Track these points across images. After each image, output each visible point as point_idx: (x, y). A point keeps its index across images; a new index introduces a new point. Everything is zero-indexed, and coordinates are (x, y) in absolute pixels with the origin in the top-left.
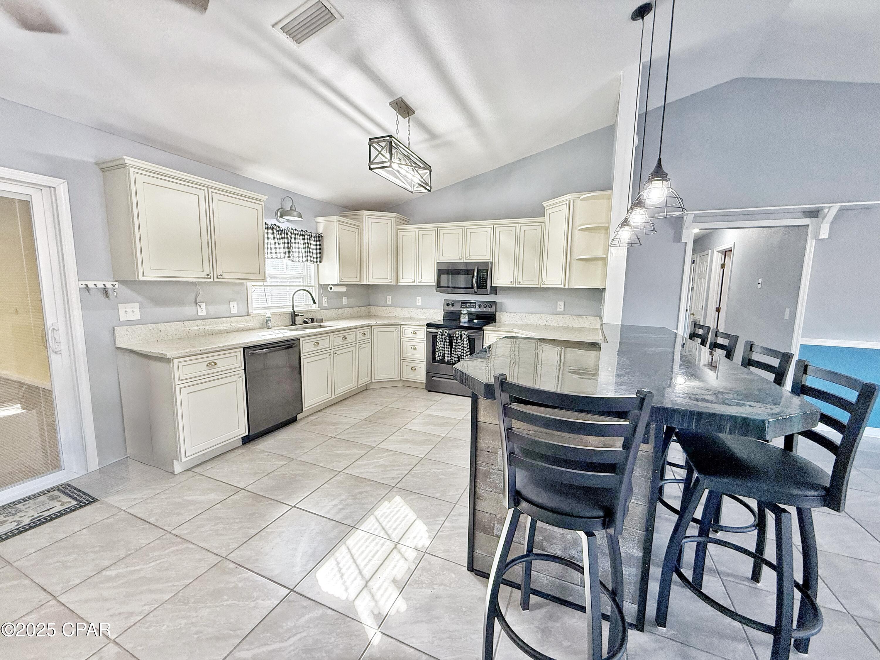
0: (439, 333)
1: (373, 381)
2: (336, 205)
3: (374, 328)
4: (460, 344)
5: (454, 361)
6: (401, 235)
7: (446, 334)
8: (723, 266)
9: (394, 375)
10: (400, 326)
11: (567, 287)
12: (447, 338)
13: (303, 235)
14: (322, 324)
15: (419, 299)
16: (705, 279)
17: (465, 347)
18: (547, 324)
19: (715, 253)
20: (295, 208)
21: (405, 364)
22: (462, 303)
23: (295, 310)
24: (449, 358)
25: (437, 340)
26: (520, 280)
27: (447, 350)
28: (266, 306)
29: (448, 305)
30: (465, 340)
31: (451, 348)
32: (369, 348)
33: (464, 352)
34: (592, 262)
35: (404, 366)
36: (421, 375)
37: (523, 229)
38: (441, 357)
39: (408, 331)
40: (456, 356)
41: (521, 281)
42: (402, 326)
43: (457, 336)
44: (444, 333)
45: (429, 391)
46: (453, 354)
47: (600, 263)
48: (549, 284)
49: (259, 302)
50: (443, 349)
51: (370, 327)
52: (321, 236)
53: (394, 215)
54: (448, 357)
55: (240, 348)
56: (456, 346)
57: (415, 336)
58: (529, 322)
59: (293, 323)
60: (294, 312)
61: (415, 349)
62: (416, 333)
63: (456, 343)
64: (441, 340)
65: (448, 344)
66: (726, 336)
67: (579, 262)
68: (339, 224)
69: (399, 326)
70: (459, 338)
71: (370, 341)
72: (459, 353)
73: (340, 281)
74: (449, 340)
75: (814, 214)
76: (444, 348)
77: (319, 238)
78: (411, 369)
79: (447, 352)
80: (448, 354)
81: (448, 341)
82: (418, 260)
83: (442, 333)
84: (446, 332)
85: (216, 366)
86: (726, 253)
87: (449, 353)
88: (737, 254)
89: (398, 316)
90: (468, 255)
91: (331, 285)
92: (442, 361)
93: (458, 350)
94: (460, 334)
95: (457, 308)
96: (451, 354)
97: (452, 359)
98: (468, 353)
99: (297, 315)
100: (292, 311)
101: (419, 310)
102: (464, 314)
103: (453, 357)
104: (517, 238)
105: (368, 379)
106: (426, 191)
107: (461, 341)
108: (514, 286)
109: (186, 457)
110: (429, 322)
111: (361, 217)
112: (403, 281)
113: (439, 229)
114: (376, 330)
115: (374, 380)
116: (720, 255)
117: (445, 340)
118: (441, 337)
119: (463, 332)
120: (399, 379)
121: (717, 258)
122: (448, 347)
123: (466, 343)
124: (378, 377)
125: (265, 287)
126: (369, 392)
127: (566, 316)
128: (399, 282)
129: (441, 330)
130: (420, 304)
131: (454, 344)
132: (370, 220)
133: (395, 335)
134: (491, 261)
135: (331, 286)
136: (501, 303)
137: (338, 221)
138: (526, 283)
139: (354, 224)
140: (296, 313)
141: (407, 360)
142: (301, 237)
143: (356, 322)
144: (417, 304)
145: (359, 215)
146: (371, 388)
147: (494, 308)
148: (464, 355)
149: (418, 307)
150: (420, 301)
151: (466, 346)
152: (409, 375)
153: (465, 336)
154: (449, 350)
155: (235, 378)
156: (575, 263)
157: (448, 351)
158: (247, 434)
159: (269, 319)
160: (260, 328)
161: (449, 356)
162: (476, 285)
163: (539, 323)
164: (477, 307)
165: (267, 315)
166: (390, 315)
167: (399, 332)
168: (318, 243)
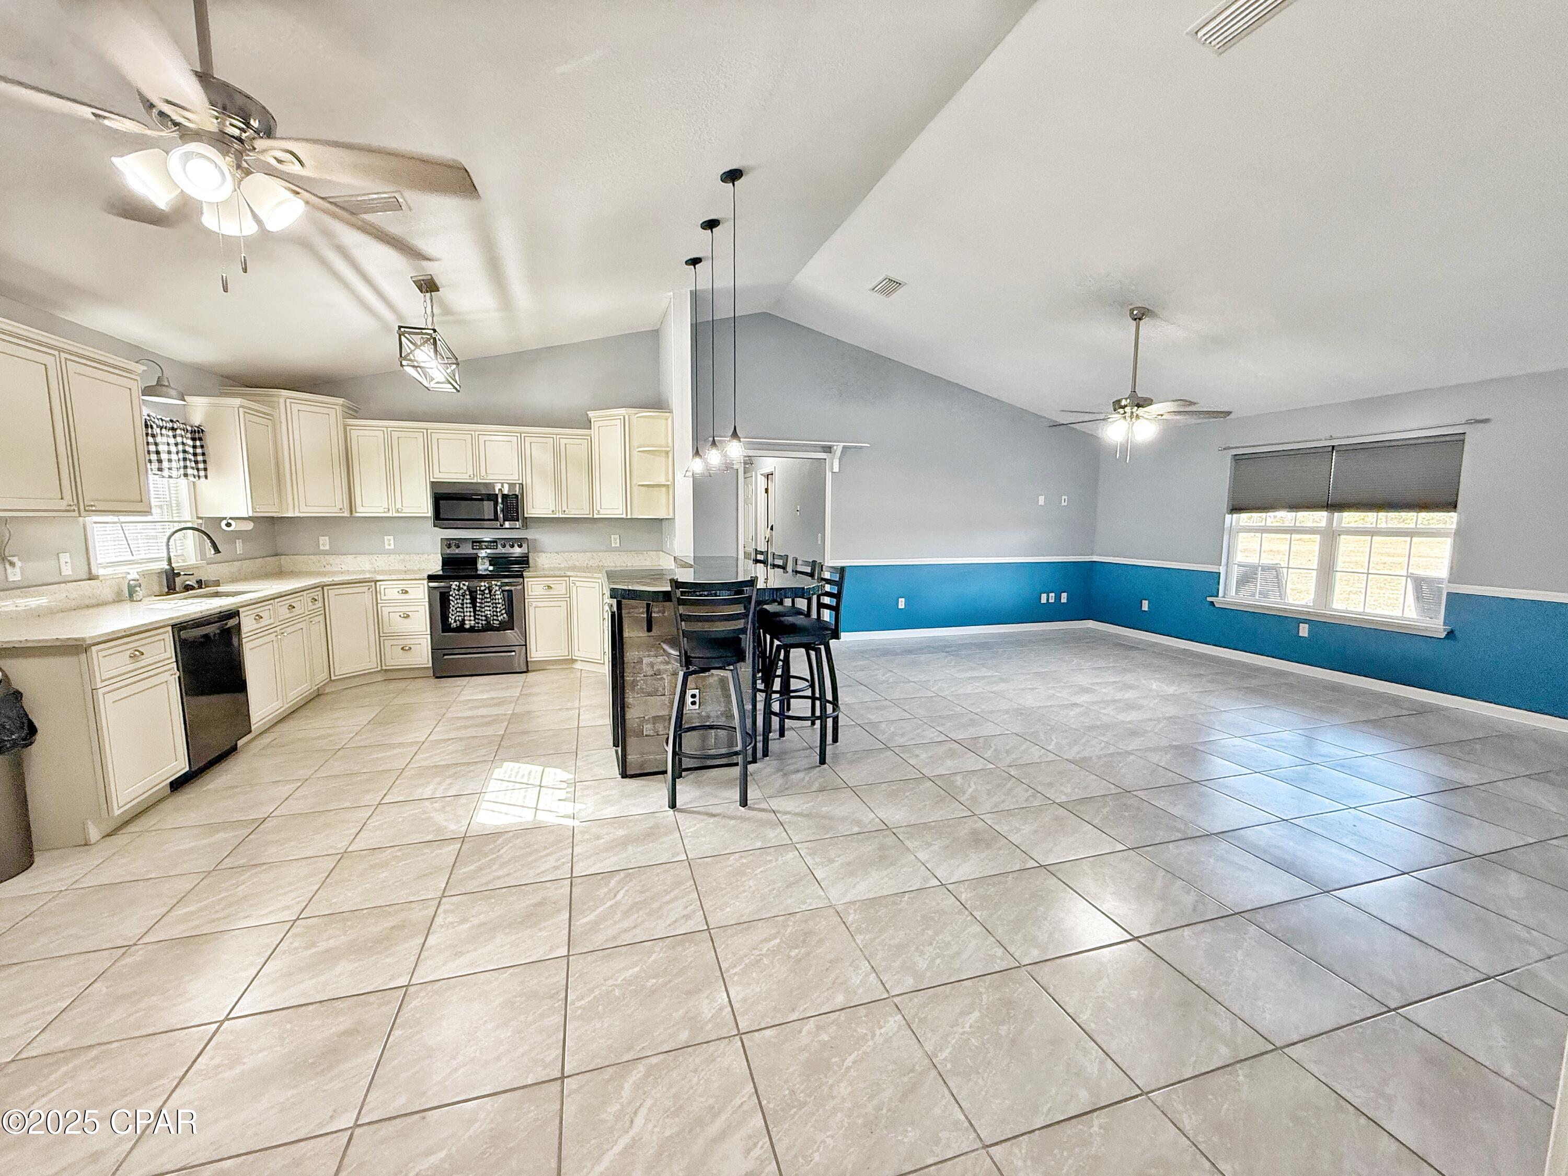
0: (454, 587)
1: (333, 678)
2: (216, 374)
3: (328, 590)
4: (489, 600)
5: (480, 625)
6: (354, 434)
7: (465, 588)
8: (767, 491)
9: (370, 663)
10: (376, 584)
11: (629, 517)
12: (467, 593)
13: (173, 429)
14: (220, 589)
15: (389, 540)
16: (752, 504)
17: (499, 603)
18: (601, 564)
19: (759, 476)
20: (168, 381)
21: (388, 643)
22: (473, 542)
23: (173, 565)
24: (473, 622)
25: (451, 598)
26: (564, 508)
27: (468, 609)
28: (131, 558)
29: (449, 546)
30: (498, 593)
31: (474, 607)
32: (322, 623)
33: (498, 610)
34: (655, 489)
35: (388, 648)
36: (422, 654)
37: (563, 441)
38: (458, 623)
39: (390, 591)
40: (484, 618)
41: (566, 509)
42: (378, 583)
43: (483, 588)
44: (461, 586)
45: (437, 678)
46: (478, 615)
47: (664, 489)
48: (606, 513)
49: (110, 551)
50: (461, 610)
51: (320, 588)
52: (203, 431)
53: (341, 401)
54: (470, 620)
55: (168, 625)
56: (482, 603)
57: (405, 596)
58: (577, 564)
59: (171, 589)
60: (173, 569)
61: (408, 616)
62: (406, 592)
63: (482, 599)
64: (458, 597)
65: (468, 601)
66: (780, 557)
67: (641, 487)
68: (245, 412)
69: (373, 584)
70: (487, 591)
71: (323, 612)
72: (489, 613)
73: (253, 512)
74: (470, 595)
75: (828, 449)
76: (463, 608)
77: (197, 434)
78: (402, 649)
79: (468, 614)
80: (470, 616)
81: (468, 597)
82: (392, 477)
83: (459, 586)
84: (464, 585)
85: (143, 657)
86: (768, 476)
87: (472, 614)
88: (777, 476)
89: (347, 569)
90: (483, 473)
91: (231, 518)
92: (461, 628)
93: (488, 608)
94: (487, 585)
95: (467, 550)
96: (474, 616)
97: (478, 623)
98: (503, 612)
99: (179, 575)
100: (168, 567)
101: (393, 556)
102: (483, 558)
103: (479, 619)
104: (557, 454)
105: (325, 675)
106: (455, 391)
107: (491, 595)
108: (557, 516)
109: (119, 808)
110: (430, 573)
111: (275, 399)
112: (362, 510)
113: (429, 431)
114: (332, 593)
115: (335, 676)
116: (763, 478)
117: (464, 596)
118: (457, 593)
119: (493, 583)
120: (379, 669)
121: (762, 483)
122: (469, 605)
123: (500, 597)
124: (340, 670)
125: (123, 525)
126: (324, 699)
127: (624, 553)
128: (356, 512)
129: (456, 583)
130: (392, 547)
131: (478, 600)
132: (295, 408)
133: (367, 598)
134: (520, 482)
135: (230, 521)
136: (535, 540)
137: (242, 407)
138: (573, 512)
139: (262, 410)
140: (176, 571)
141: (393, 636)
142: (171, 433)
143: (292, 581)
144: (387, 547)
145: (272, 396)
146: (326, 692)
147: (525, 546)
148: (499, 614)
149: (389, 553)
150: (392, 542)
151: (500, 601)
152: (396, 659)
153: (497, 588)
154: (472, 610)
155: (165, 677)
156: (635, 489)
157: (470, 612)
158: (187, 769)
159: (137, 582)
160: (114, 602)
161: (472, 618)
162: (501, 516)
163: (590, 564)
164: (499, 546)
165: (129, 577)
166: (328, 568)
167: (374, 593)
168: (198, 443)
